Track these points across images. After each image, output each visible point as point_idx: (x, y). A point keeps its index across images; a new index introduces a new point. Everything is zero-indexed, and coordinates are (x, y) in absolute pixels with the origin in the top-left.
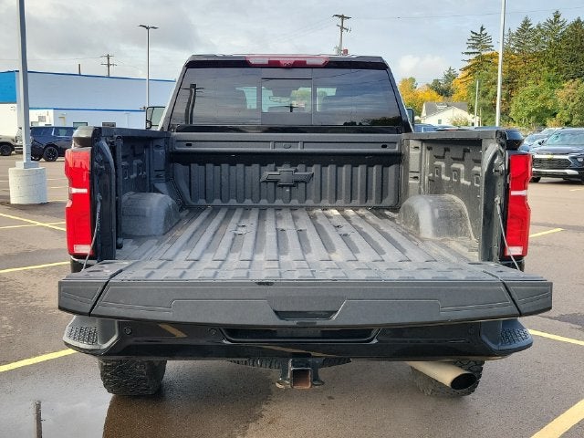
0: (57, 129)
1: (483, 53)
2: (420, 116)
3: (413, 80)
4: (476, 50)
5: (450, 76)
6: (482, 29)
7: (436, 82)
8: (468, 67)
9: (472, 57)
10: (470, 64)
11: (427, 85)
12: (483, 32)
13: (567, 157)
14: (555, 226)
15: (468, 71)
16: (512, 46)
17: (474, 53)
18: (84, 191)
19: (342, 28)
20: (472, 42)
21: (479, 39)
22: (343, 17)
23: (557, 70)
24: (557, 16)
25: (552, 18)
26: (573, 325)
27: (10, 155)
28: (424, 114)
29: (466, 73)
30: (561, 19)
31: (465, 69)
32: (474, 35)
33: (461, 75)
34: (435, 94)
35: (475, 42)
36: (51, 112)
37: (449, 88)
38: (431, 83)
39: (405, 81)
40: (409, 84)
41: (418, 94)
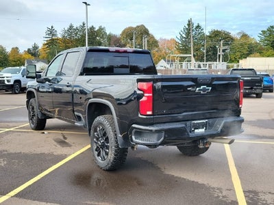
1: (53, 38)
5: (35, 47)
6: (52, 27)
7: (29, 49)
10: (47, 42)
16: (66, 36)
17: (49, 37)
18: (151, 95)
20: (48, 32)
21: (51, 32)
25: (82, 25)
32: (49, 29)
33: (41, 47)
34: (30, 55)
38: (26, 50)
39: (13, 49)
40: (15, 50)
41: (21, 55)
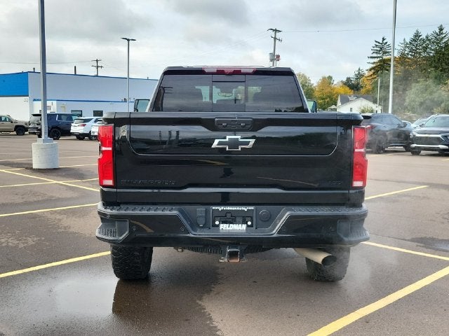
0: (60, 115)
1: (384, 57)
2: (336, 105)
3: (330, 78)
4: (378, 55)
5: (360, 75)
6: (384, 39)
7: (348, 79)
8: (373, 68)
9: (376, 60)
10: (374, 65)
11: (342, 82)
12: (385, 42)
13: (439, 136)
14: (424, 184)
15: (373, 71)
16: (406, 52)
17: (377, 57)
18: (110, 149)
19: (275, 39)
20: (375, 49)
21: (381, 47)
22: (276, 31)
23: (441, 71)
24: (441, 29)
25: (438, 31)
26: (419, 244)
27: (24, 134)
28: (339, 103)
29: (371, 73)
30: (444, 31)
31: (370, 70)
32: (377, 44)
33: (367, 74)
34: (347, 89)
35: (378, 49)
36: (55, 102)
37: (358, 84)
38: (345, 80)
39: (324, 78)
40: (328, 81)
41: (334, 89)
